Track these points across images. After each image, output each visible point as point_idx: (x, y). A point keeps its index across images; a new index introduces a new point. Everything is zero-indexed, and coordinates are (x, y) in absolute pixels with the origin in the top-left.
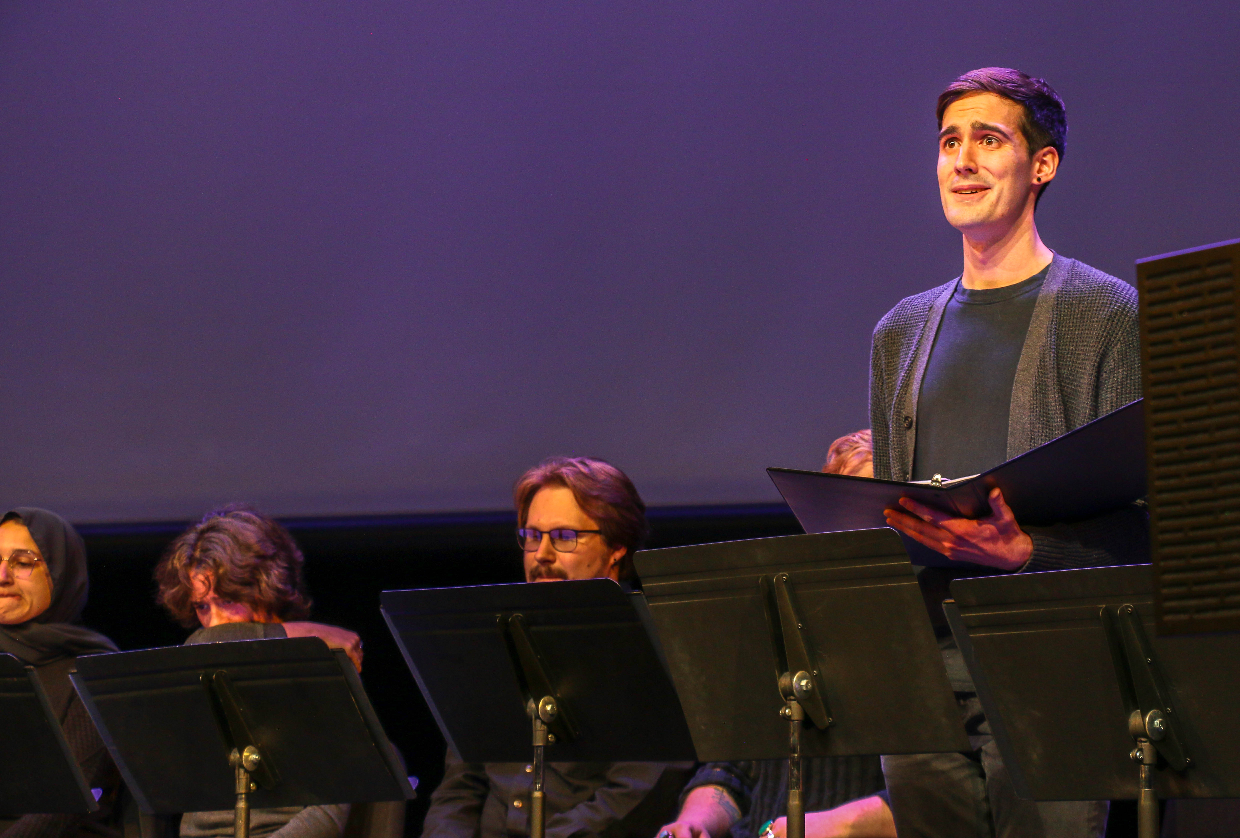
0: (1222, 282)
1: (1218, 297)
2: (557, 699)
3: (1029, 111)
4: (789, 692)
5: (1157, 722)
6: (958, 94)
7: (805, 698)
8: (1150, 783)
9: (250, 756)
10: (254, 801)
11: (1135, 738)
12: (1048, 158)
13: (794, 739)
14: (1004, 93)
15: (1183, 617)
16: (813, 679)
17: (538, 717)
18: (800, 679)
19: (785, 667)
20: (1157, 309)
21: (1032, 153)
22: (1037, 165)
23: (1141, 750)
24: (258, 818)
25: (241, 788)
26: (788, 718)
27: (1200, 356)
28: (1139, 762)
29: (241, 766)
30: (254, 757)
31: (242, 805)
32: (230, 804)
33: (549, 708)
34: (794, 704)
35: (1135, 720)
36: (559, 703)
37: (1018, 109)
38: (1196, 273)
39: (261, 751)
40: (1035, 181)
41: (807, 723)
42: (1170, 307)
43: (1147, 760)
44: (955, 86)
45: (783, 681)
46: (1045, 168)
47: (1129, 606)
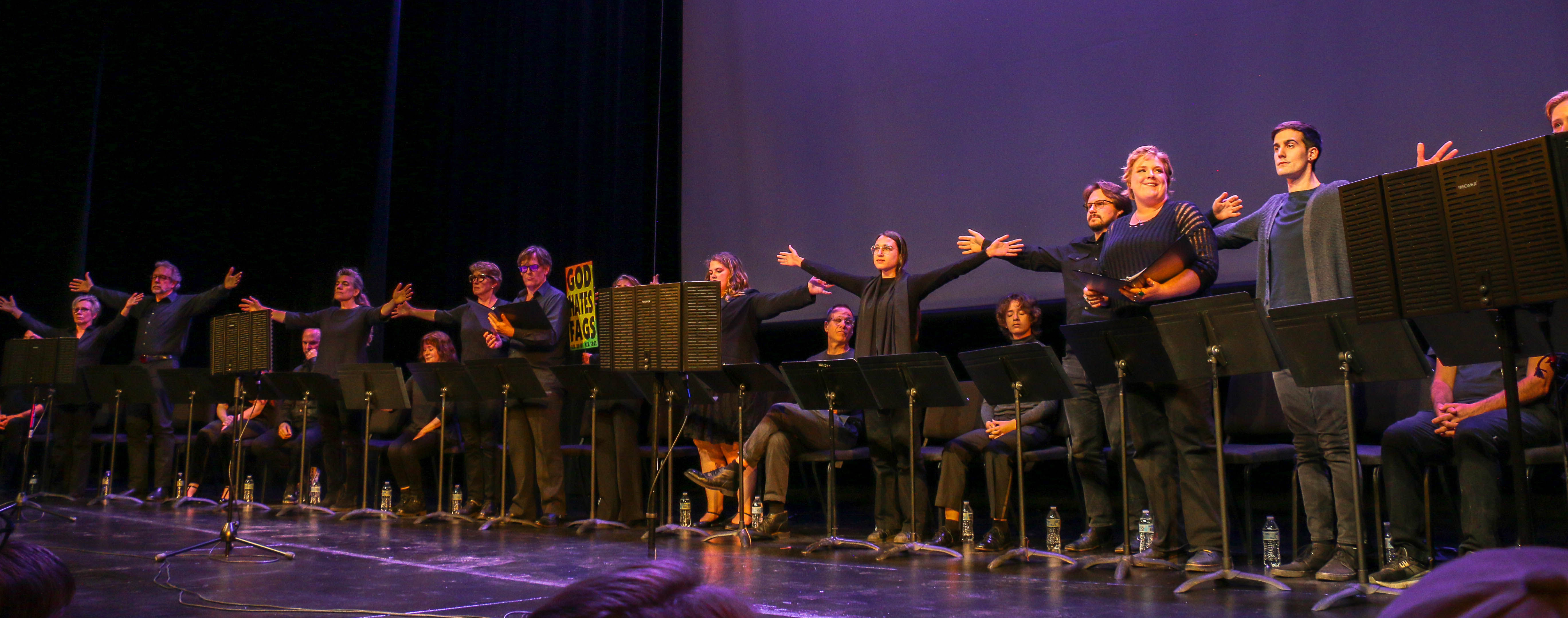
0: (1371, 192)
1: (1371, 197)
2: (1126, 361)
3: (1304, 134)
4: (1211, 354)
5: (1349, 356)
6: (1278, 131)
7: (1217, 355)
8: (1348, 378)
9: (1018, 385)
10: (1021, 400)
11: (1341, 362)
12: (1314, 151)
13: (1214, 370)
14: (1294, 128)
15: (1367, 316)
16: (1219, 348)
17: (1119, 367)
18: (1214, 348)
19: (1209, 344)
20: (1348, 203)
21: (1307, 149)
22: (1309, 154)
23: (1344, 367)
24: (1024, 405)
25: (1016, 396)
26: (1211, 363)
27: (1366, 220)
28: (1343, 371)
29: (1016, 388)
30: (1020, 385)
31: (1017, 402)
32: (1013, 401)
33: (1123, 364)
34: (1213, 357)
35: (1341, 356)
36: (1127, 362)
37: (1300, 134)
38: (1361, 189)
39: (1022, 383)
40: (1309, 159)
41: (1218, 364)
42: (1353, 202)
43: (1347, 370)
44: (1278, 128)
45: (1209, 350)
46: (1313, 155)
47: (1336, 314)
